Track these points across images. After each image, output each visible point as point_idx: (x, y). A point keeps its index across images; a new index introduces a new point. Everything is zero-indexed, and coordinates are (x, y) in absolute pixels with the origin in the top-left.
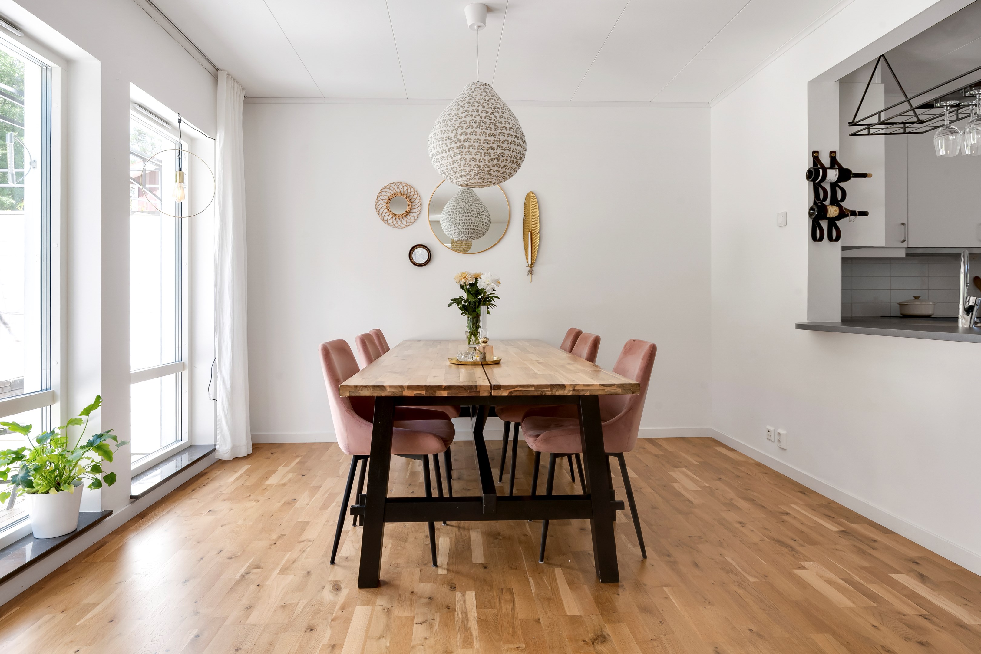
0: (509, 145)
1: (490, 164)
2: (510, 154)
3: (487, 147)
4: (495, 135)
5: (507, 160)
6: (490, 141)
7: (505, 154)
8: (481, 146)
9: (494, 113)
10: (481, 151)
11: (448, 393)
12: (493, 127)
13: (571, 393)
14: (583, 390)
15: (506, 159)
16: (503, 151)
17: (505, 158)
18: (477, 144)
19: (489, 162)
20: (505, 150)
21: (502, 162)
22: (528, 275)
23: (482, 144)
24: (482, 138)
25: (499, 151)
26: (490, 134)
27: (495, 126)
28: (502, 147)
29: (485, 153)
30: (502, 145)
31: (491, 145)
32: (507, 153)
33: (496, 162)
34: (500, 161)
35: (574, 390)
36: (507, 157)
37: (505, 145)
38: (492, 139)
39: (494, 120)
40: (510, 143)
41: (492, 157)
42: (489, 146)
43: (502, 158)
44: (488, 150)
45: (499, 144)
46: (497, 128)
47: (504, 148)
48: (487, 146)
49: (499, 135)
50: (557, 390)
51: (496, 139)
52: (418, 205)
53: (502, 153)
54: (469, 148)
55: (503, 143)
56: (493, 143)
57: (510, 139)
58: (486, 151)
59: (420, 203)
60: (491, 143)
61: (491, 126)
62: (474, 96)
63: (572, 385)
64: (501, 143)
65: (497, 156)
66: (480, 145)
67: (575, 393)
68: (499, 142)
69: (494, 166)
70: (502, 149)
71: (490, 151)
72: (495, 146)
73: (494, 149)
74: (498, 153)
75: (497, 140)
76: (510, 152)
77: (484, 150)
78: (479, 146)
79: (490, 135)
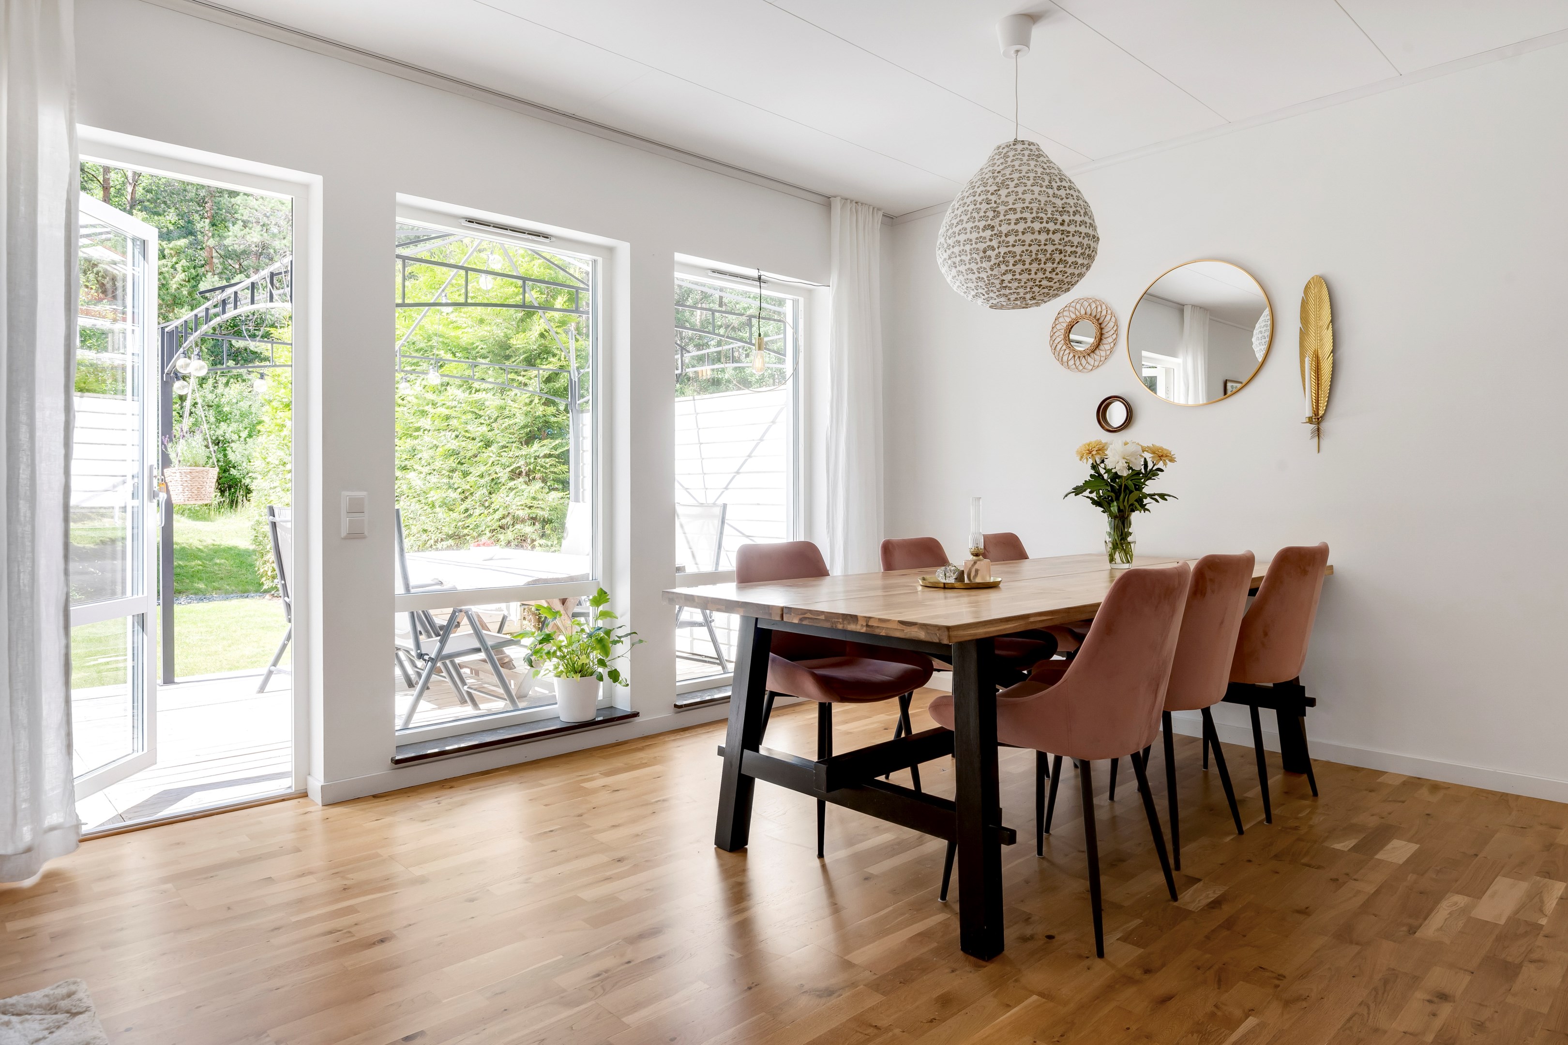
0: (1020, 236)
1: (995, 272)
2: (1027, 250)
3: (982, 249)
4: (993, 227)
5: (1040, 260)
6: (985, 238)
7: (1015, 252)
8: (974, 249)
9: (997, 190)
10: (975, 256)
12: (991, 214)
15: (1020, 260)
16: (1010, 249)
17: (1018, 257)
18: (968, 248)
19: (992, 269)
20: (1014, 246)
21: (1030, 264)
22: (1312, 438)
23: (974, 246)
24: (974, 235)
25: (1003, 250)
26: (985, 226)
27: (994, 211)
28: (1008, 242)
29: (982, 258)
30: (1007, 239)
31: (989, 243)
32: (1018, 250)
33: (1003, 268)
34: (1011, 264)
35: (867, 626)
36: (1021, 256)
37: (1011, 239)
38: (988, 233)
39: (995, 202)
40: (1020, 234)
41: (993, 261)
42: (985, 245)
43: (1012, 261)
44: (984, 252)
45: (1001, 240)
46: (996, 215)
47: (1010, 244)
48: (982, 246)
49: (1000, 225)
51: (995, 232)
52: (1112, 332)
53: (1010, 252)
54: (960, 256)
55: (1006, 236)
56: (991, 240)
57: (1021, 227)
58: (982, 254)
59: (1115, 329)
60: (987, 240)
61: (987, 214)
64: (1003, 238)
65: (1001, 259)
66: (972, 247)
68: (1001, 236)
69: (1004, 274)
70: (1007, 247)
71: (989, 253)
72: (994, 243)
73: (994, 250)
74: (1002, 254)
75: (995, 234)
76: (1026, 247)
77: (978, 254)
78: (971, 250)
79: (985, 228)
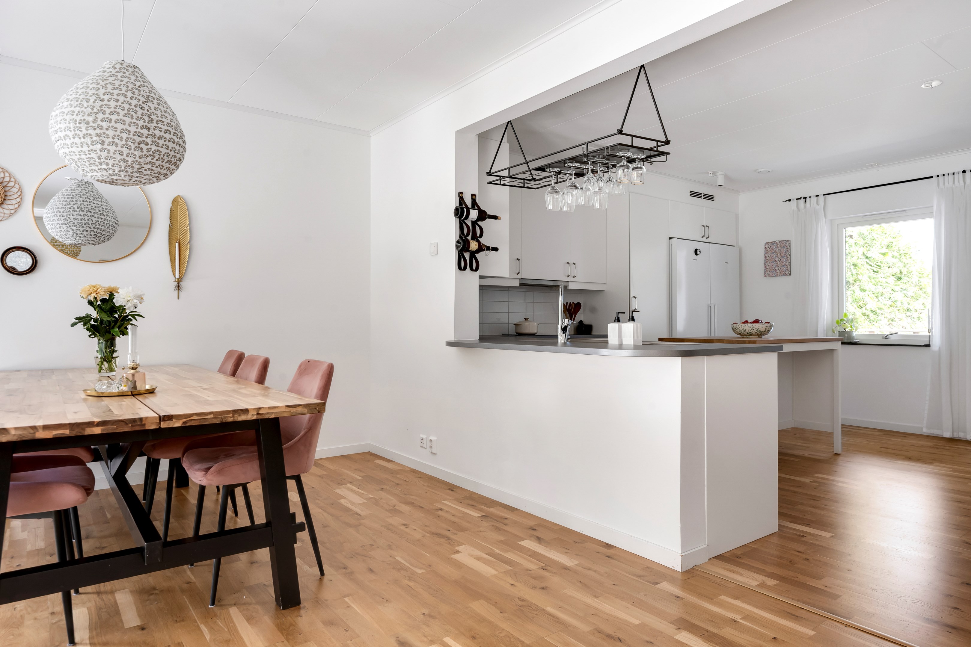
0: (167, 143)
1: (142, 160)
2: (168, 153)
3: (138, 141)
4: (149, 129)
5: (164, 160)
6: (142, 134)
7: (161, 152)
8: (131, 138)
9: (147, 102)
10: (130, 144)
11: (102, 430)
12: (146, 118)
13: (255, 417)
14: (268, 413)
15: (162, 158)
16: (159, 148)
17: (162, 156)
18: (125, 136)
19: (140, 158)
20: (162, 147)
21: (157, 160)
22: (175, 290)
23: (131, 136)
24: (133, 129)
25: (154, 148)
26: (143, 126)
27: (150, 118)
28: (158, 143)
29: (136, 147)
30: (158, 141)
31: (144, 139)
32: (164, 151)
33: (149, 159)
34: (155, 159)
35: (258, 414)
36: (164, 155)
37: (161, 142)
38: (145, 132)
39: (148, 111)
40: (167, 141)
41: (145, 153)
42: (141, 139)
43: (157, 156)
44: (139, 144)
45: (154, 140)
46: (150, 122)
47: (160, 145)
48: (138, 139)
49: (154, 130)
50: (240, 416)
51: (150, 133)
52: (16, 196)
53: (158, 150)
54: (113, 138)
55: (159, 138)
56: (147, 137)
57: (168, 136)
58: (137, 145)
59: (19, 193)
60: (144, 136)
61: (143, 117)
62: (119, 77)
63: (256, 408)
64: (156, 139)
65: (151, 153)
66: (129, 136)
67: (260, 417)
68: (155, 138)
69: (147, 164)
70: (157, 146)
71: (142, 146)
72: (149, 140)
73: (147, 144)
74: (153, 150)
75: (151, 135)
76: (168, 151)
77: (134, 143)
78: (127, 138)
79: (143, 127)
